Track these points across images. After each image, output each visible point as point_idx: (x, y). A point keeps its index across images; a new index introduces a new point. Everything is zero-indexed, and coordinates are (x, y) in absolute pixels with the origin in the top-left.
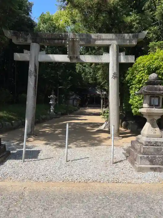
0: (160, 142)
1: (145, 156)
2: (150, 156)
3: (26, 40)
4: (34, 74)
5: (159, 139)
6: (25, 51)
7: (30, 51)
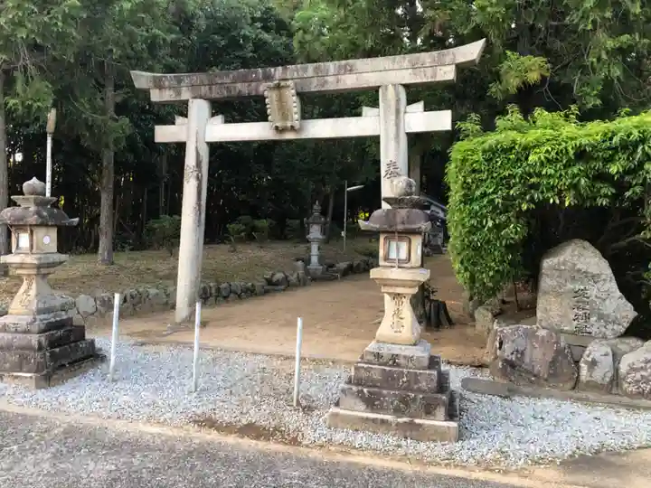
0: (405, 357)
1: (355, 388)
2: (365, 390)
3: (179, 93)
4: (195, 174)
5: (406, 349)
6: (179, 120)
7: (186, 117)
